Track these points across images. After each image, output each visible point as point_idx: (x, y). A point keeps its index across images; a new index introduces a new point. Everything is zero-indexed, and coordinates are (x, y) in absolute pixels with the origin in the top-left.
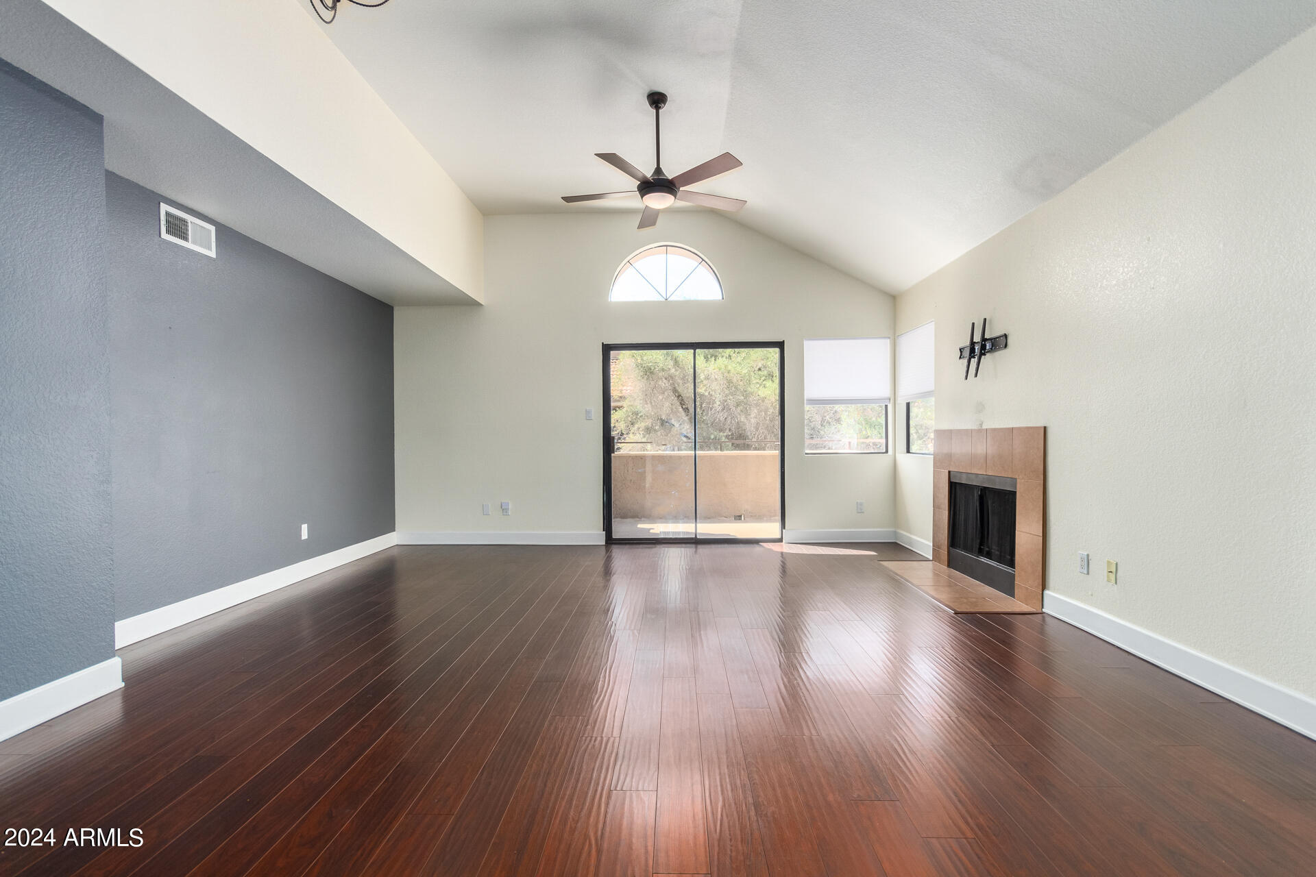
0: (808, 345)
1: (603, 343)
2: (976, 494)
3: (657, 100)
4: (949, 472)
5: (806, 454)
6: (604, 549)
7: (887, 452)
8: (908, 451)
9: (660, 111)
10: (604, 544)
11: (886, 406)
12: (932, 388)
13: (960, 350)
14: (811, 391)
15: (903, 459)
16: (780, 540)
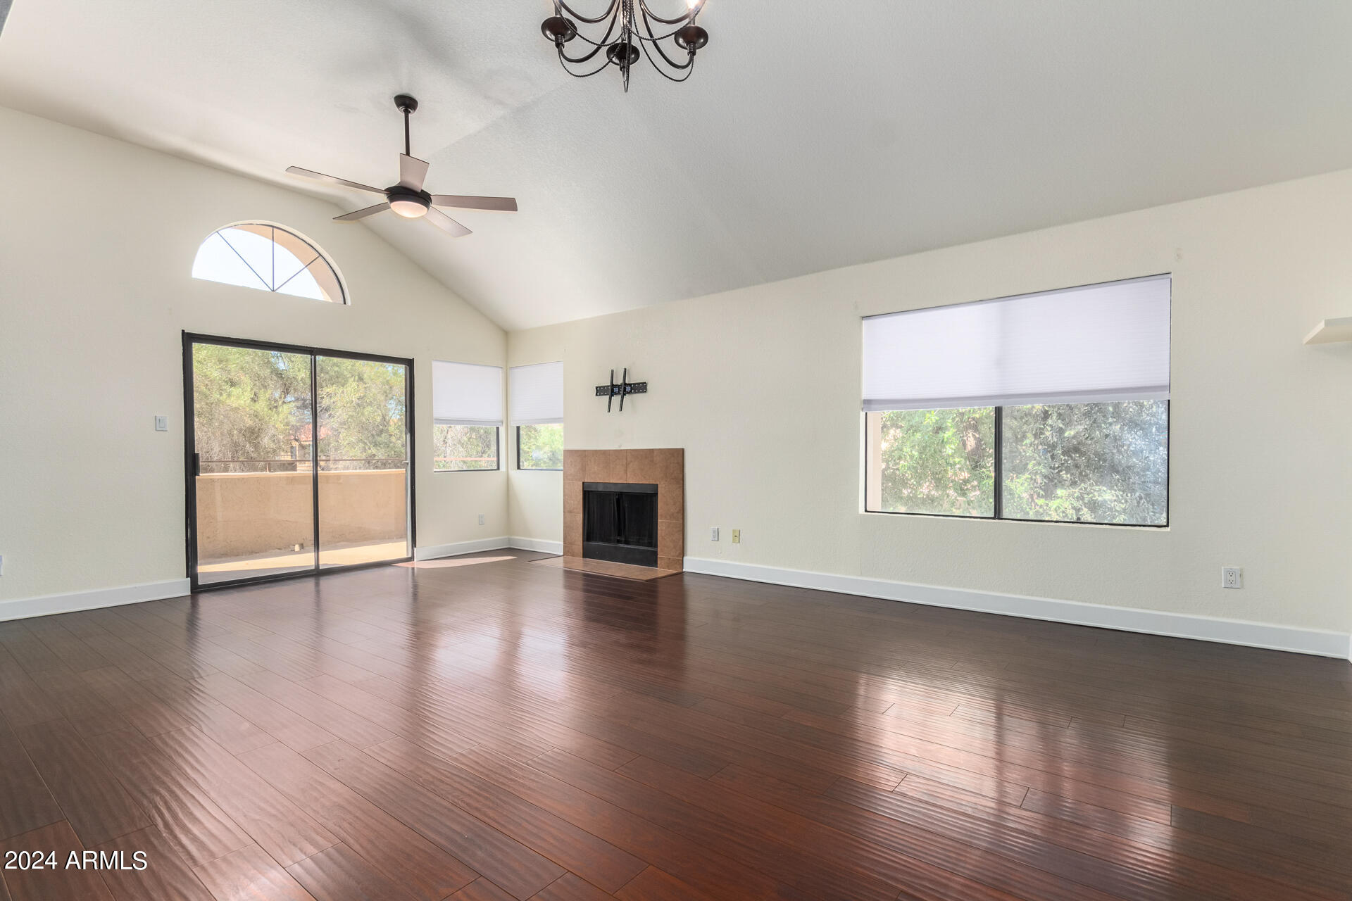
0: (436, 365)
1: (183, 331)
2: (615, 499)
3: (406, 103)
4: (583, 483)
5: (435, 472)
6: (189, 602)
7: (498, 469)
8: (519, 468)
9: (410, 115)
10: (189, 593)
11: (498, 428)
12: (562, 416)
13: (597, 388)
14: (440, 410)
15: (514, 473)
16: (411, 559)
